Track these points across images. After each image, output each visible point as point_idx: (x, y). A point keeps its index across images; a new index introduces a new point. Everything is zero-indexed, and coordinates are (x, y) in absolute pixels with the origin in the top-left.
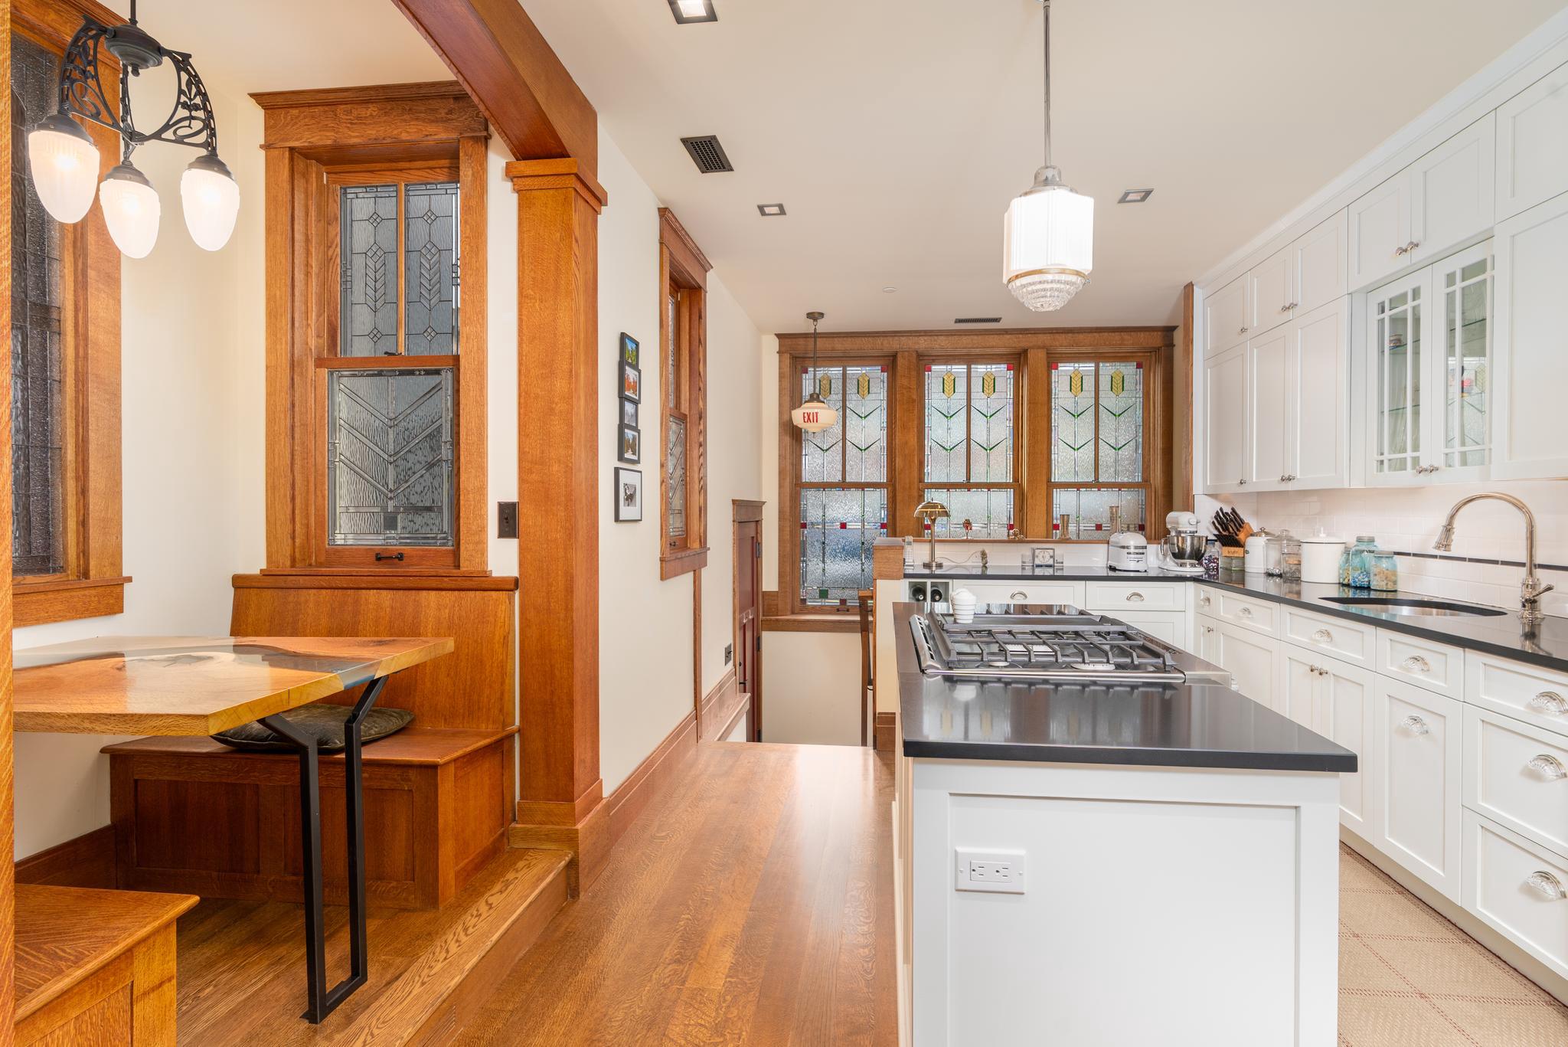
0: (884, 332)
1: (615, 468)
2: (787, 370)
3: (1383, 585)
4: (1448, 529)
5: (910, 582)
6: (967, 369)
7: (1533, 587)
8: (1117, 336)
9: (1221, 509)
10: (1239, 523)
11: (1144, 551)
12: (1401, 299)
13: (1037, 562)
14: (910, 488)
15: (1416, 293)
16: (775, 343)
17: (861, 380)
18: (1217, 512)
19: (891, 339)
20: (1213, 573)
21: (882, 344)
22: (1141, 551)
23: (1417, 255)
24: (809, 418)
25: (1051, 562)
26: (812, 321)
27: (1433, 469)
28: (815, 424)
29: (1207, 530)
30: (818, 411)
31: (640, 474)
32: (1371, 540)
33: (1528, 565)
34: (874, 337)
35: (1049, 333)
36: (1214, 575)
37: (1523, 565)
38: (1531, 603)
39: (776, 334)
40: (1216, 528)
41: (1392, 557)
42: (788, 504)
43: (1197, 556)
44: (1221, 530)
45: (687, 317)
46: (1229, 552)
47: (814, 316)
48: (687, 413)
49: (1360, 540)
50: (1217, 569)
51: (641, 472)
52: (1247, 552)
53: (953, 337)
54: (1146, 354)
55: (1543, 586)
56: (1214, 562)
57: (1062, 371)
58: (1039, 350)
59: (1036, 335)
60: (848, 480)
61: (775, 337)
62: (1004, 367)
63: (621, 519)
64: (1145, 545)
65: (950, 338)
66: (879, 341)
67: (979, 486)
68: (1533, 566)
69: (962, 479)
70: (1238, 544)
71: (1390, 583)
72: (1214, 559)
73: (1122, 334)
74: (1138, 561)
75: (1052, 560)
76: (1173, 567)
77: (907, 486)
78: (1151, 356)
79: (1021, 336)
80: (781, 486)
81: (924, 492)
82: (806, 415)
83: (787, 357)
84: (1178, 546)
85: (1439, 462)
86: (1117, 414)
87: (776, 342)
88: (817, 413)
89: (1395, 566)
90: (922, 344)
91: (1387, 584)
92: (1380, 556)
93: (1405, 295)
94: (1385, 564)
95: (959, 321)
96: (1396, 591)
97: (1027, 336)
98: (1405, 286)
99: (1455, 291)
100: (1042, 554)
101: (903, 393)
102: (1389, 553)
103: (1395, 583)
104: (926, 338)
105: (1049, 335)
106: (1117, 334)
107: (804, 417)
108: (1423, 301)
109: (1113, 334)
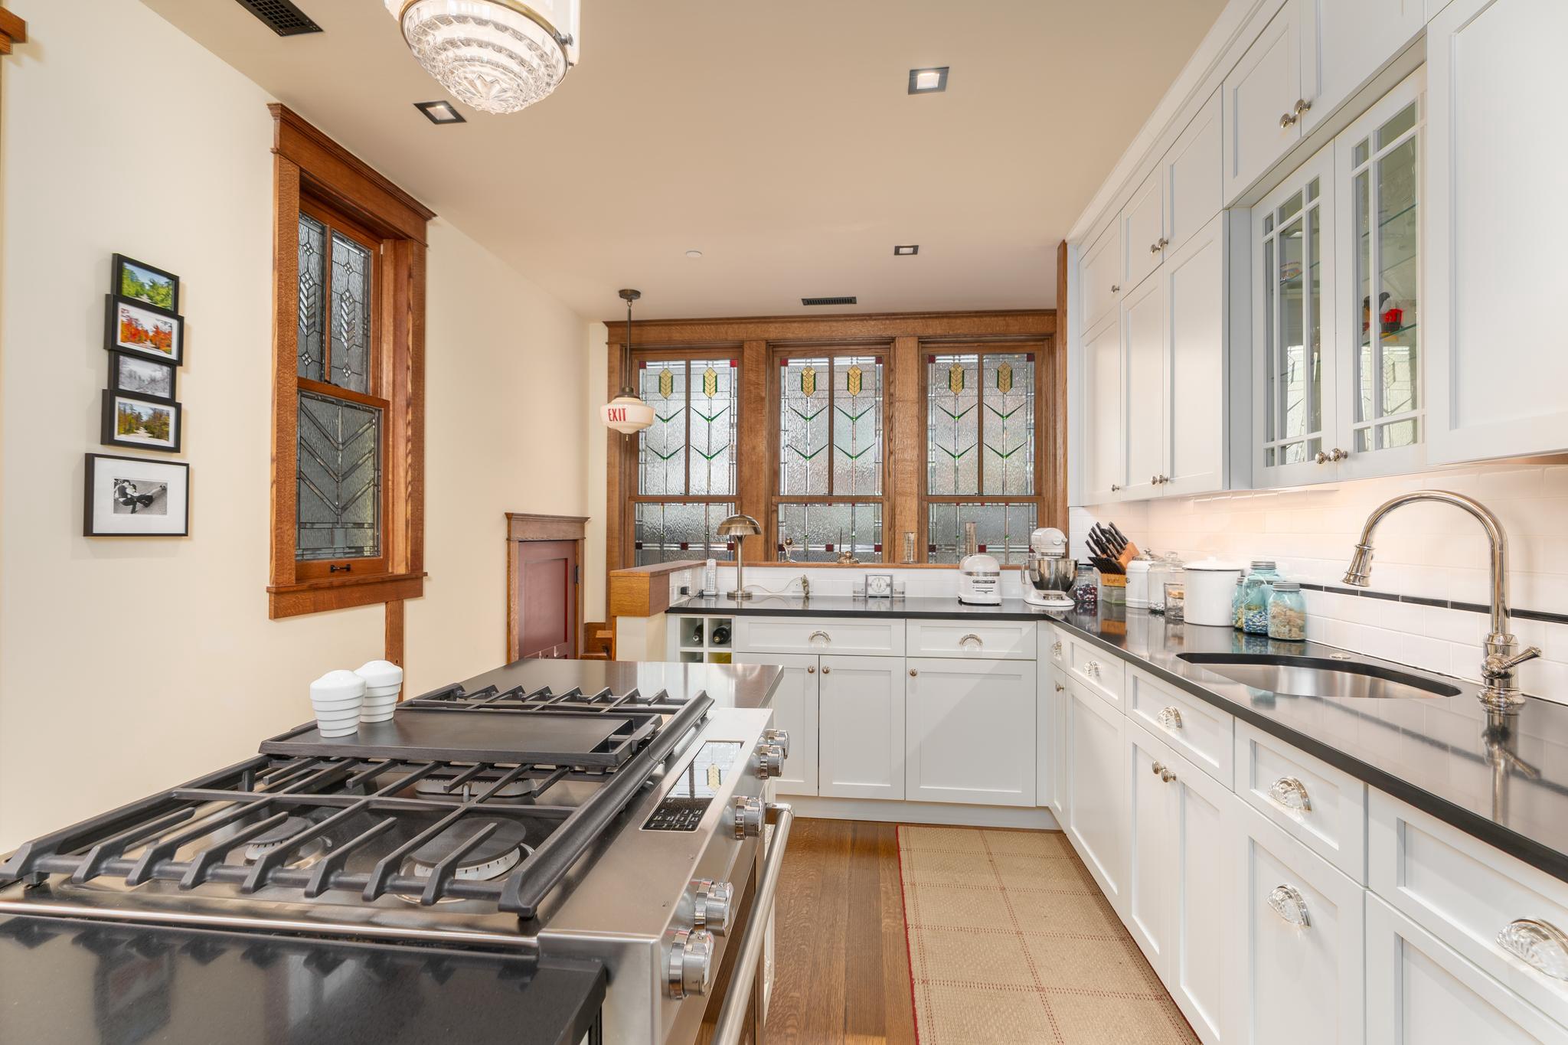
0: (728, 319)
1: (87, 455)
2: (617, 363)
3: (1284, 632)
4: (1363, 551)
5: (682, 619)
6: (829, 363)
7: (1505, 649)
8: (1000, 321)
9: (1098, 525)
10: (1121, 543)
11: (995, 578)
12: (1294, 204)
13: (871, 592)
14: (758, 500)
15: (1314, 189)
16: (603, 333)
17: (707, 375)
18: (1093, 530)
19: (736, 326)
20: (1090, 607)
21: (726, 333)
22: (990, 578)
23: (1310, 120)
24: (615, 416)
25: (887, 592)
26: (626, 300)
27: (1340, 456)
28: (622, 423)
29: (1082, 553)
30: (626, 406)
31: (185, 468)
32: (1271, 567)
33: (1494, 610)
34: (717, 324)
35: (921, 318)
36: (1091, 610)
37: (1485, 609)
38: (1500, 677)
39: (605, 322)
40: (1095, 552)
41: (1297, 592)
42: (617, 519)
43: (1066, 585)
44: (1099, 553)
45: (391, 276)
46: (1108, 581)
47: (630, 295)
48: (390, 399)
49: (1256, 566)
50: (1095, 602)
51: (187, 465)
52: (1127, 581)
53: (809, 325)
54: (1038, 343)
55: (1520, 650)
56: (1091, 594)
57: (938, 363)
58: (908, 338)
59: (905, 321)
60: (693, 492)
61: (604, 325)
62: (871, 360)
63: (95, 532)
64: (997, 571)
65: (805, 324)
66: (723, 329)
67: (843, 499)
68: (1499, 610)
69: (823, 490)
70: (1119, 570)
71: (1294, 629)
72: (1091, 589)
73: (1007, 318)
74: (986, 592)
75: (889, 589)
76: (1035, 600)
77: (755, 499)
78: (1043, 345)
79: (888, 322)
80: (609, 500)
81: (777, 506)
82: (611, 412)
83: (617, 348)
84: (1039, 571)
85: (1347, 445)
86: (1004, 415)
87: (605, 330)
88: (624, 410)
89: (1302, 604)
90: (774, 332)
91: (1290, 630)
92: (1282, 589)
93: (1299, 196)
94: (1288, 600)
95: (808, 302)
96: (1303, 641)
97: (894, 321)
98: (1297, 183)
99: (1367, 171)
100: (876, 582)
101: (750, 390)
102: (1292, 586)
103: (1302, 629)
104: (777, 325)
105: (920, 321)
106: (1000, 318)
107: (610, 414)
108: (1323, 200)
109: (996, 319)
